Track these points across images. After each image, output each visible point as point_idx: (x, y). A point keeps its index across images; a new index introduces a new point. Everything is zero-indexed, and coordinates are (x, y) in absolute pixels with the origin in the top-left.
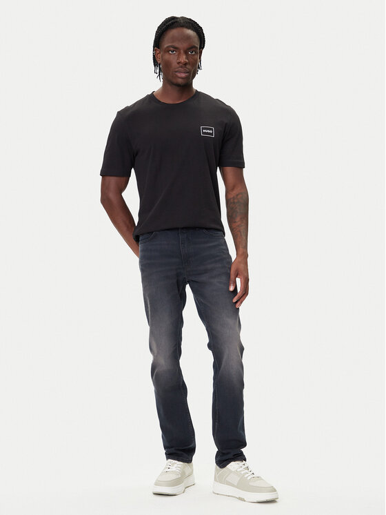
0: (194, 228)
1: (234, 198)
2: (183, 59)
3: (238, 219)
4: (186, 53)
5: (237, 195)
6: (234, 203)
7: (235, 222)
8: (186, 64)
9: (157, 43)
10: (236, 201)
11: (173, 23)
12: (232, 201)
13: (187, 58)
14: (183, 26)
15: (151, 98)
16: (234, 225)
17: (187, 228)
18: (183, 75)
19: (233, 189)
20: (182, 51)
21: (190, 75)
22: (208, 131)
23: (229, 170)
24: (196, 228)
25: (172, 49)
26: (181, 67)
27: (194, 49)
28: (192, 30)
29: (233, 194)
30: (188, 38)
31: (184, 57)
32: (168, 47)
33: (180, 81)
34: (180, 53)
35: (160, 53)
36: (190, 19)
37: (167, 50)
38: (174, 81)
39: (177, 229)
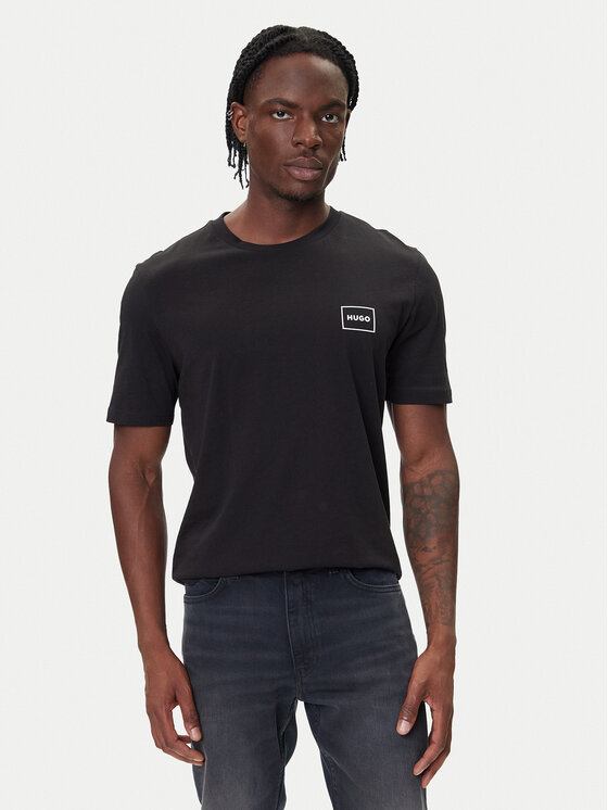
0: (325, 570)
1: (422, 483)
2: (310, 132)
3: (432, 542)
4: (316, 118)
5: (431, 477)
6: (423, 497)
7: (425, 549)
8: (315, 148)
9: (240, 91)
10: (427, 491)
11: (283, 43)
12: (416, 490)
13: (318, 132)
14: (309, 51)
15: (217, 231)
16: (423, 558)
17: (304, 572)
18: (308, 174)
19: (419, 460)
20: (306, 114)
21: (323, 175)
22: (360, 318)
23: (411, 411)
24: (328, 569)
25: (279, 107)
26: (304, 154)
27: (336, 109)
28: (332, 60)
29: (421, 472)
30: (321, 80)
31: (313, 129)
32: (269, 102)
33: (297, 188)
34: (300, 119)
35: (245, 116)
36: (325, 34)
37: (267, 111)
38: (283, 187)
39: (280, 573)
